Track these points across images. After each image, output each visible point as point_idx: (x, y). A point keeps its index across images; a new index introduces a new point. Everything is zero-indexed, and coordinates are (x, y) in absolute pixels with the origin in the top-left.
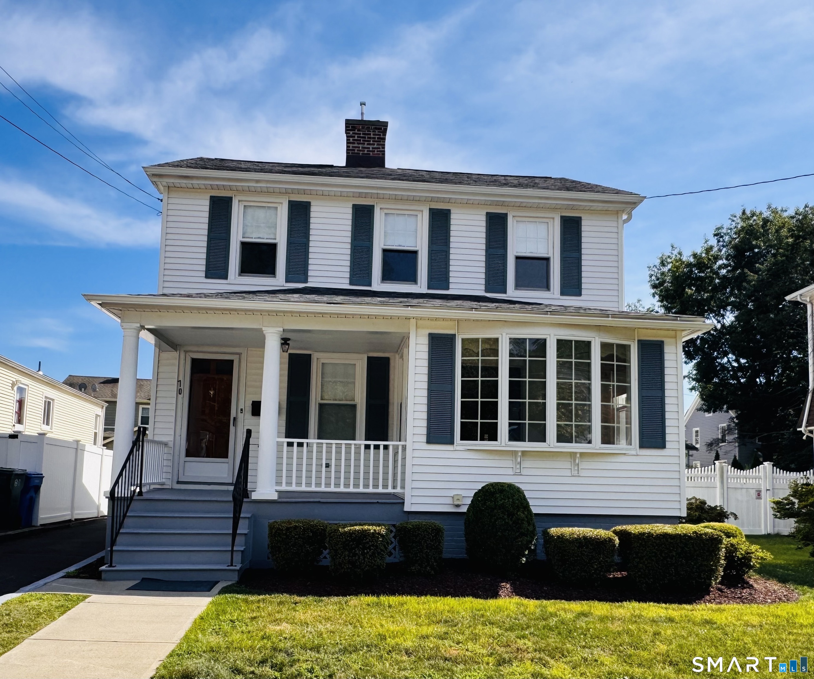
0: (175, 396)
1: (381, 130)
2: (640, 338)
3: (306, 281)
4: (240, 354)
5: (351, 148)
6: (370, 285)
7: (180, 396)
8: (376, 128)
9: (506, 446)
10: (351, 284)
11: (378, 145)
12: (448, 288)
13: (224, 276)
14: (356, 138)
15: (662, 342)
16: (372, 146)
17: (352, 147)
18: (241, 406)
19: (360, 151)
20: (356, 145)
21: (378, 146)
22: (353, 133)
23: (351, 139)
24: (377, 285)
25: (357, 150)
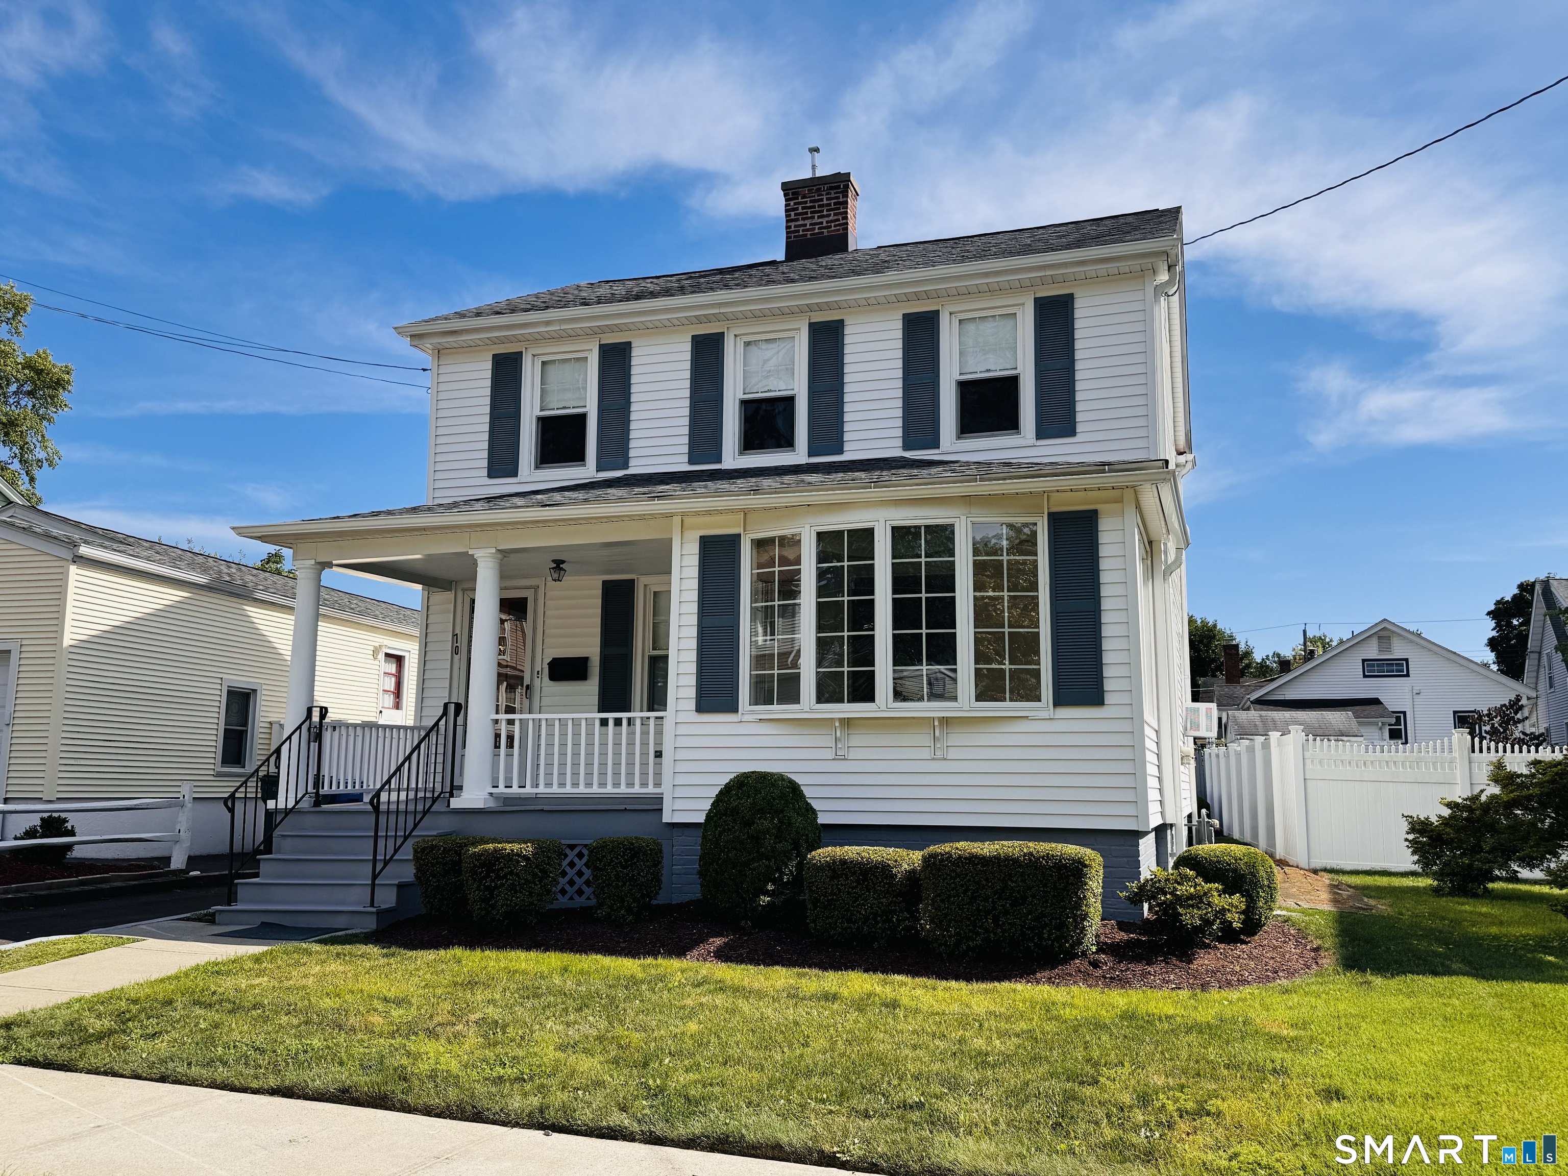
0: (449, 657)
1: (840, 188)
2: (1053, 510)
3: (626, 466)
4: (536, 588)
5: (793, 229)
6: (720, 461)
7: (456, 657)
8: (832, 188)
9: (812, 710)
10: (691, 462)
11: (835, 215)
12: (840, 450)
13: (513, 472)
14: (800, 210)
15: (1095, 512)
16: (827, 219)
17: (795, 226)
18: (538, 668)
19: (808, 230)
20: (801, 222)
21: (835, 218)
22: (795, 204)
23: (792, 213)
24: (732, 460)
25: (803, 231)
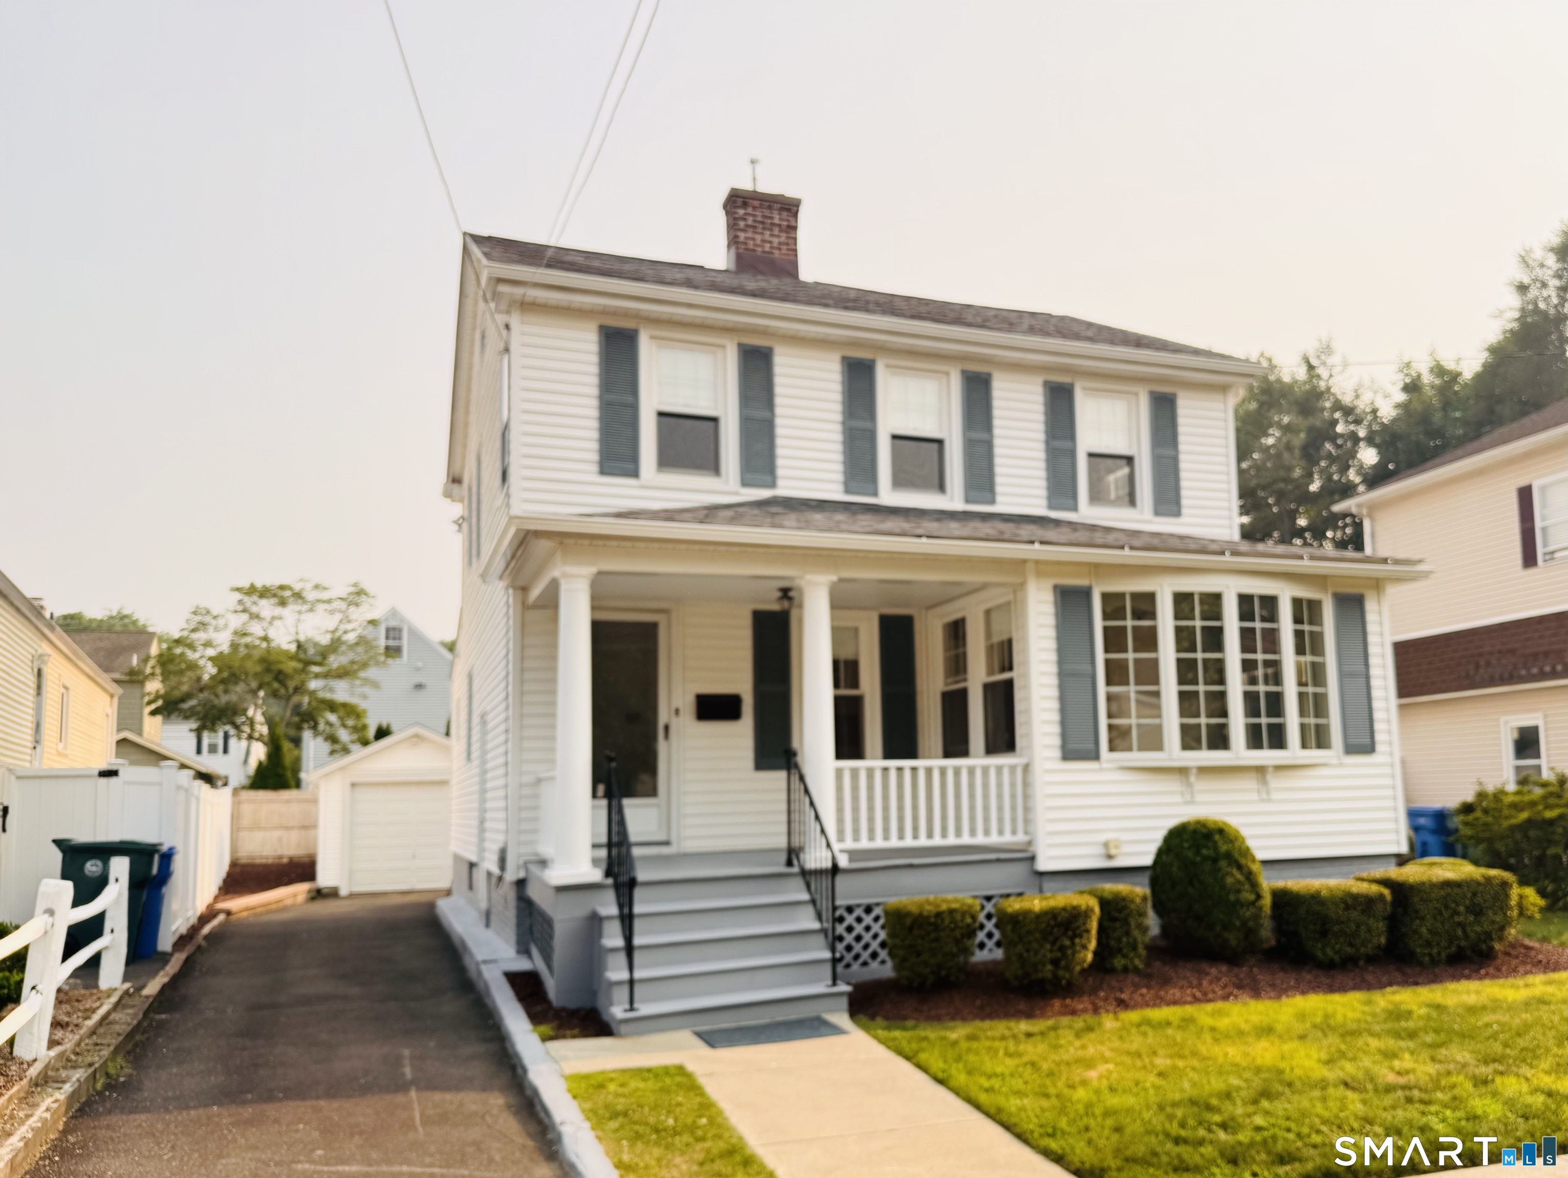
1: (790, 212)
2: (1335, 590)
3: (773, 485)
4: (668, 613)
5: (741, 239)
6: (875, 494)
9: (1182, 758)
10: (847, 491)
11: (784, 237)
12: (992, 501)
13: (634, 472)
14: (750, 223)
15: (1362, 595)
16: (778, 240)
17: (745, 238)
18: (676, 704)
19: (758, 246)
20: (750, 235)
21: (787, 241)
22: (741, 214)
23: (741, 223)
24: (888, 496)
25: (754, 245)
